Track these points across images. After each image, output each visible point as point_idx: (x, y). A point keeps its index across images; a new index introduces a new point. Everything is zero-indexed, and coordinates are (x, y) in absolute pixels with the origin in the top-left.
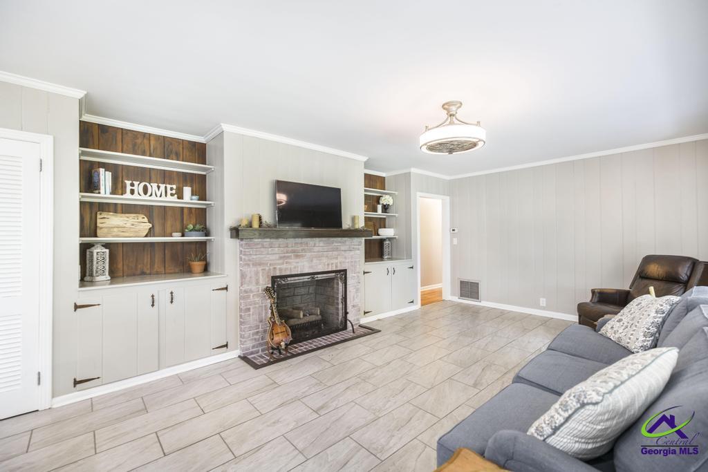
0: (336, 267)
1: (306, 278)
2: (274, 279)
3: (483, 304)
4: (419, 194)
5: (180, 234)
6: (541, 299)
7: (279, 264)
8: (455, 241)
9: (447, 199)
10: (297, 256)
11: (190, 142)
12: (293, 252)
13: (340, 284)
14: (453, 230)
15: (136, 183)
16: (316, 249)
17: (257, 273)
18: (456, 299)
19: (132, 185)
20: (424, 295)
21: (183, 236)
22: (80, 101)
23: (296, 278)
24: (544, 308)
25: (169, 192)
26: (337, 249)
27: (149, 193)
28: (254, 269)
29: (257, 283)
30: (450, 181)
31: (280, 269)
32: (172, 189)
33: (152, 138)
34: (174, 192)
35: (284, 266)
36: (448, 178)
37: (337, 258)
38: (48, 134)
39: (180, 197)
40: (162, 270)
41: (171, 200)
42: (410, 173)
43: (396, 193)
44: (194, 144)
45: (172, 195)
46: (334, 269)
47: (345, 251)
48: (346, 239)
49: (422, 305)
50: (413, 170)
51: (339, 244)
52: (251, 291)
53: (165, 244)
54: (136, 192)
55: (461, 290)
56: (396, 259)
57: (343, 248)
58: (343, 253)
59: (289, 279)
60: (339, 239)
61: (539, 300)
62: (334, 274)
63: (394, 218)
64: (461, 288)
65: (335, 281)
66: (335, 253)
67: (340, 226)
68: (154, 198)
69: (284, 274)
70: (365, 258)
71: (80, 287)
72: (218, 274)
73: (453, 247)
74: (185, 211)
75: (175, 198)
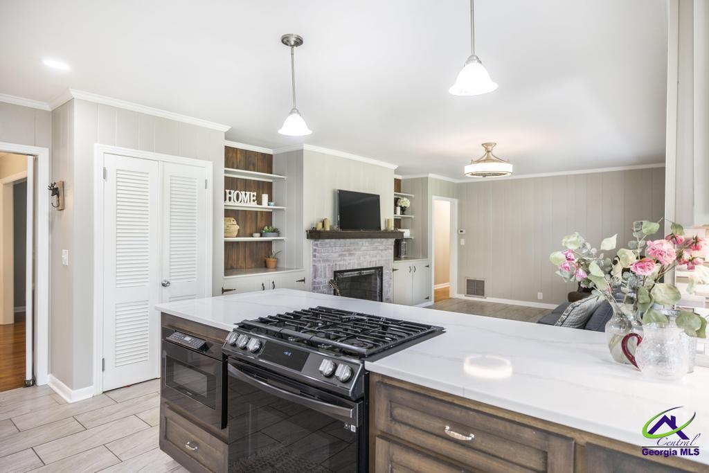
0: (376, 264)
1: (355, 274)
2: (336, 273)
3: (489, 300)
4: (434, 197)
5: (259, 235)
6: (539, 293)
7: (339, 261)
8: (463, 242)
9: (456, 201)
10: (350, 254)
11: (262, 154)
12: (349, 250)
13: (378, 279)
14: (461, 231)
15: (232, 191)
16: (363, 248)
17: (325, 268)
18: (463, 297)
19: (230, 193)
20: (436, 292)
21: (261, 236)
22: (226, 133)
23: (349, 273)
24: (541, 301)
25: (252, 198)
26: (376, 249)
27: (240, 201)
28: (323, 264)
29: (325, 277)
30: (458, 184)
31: (340, 265)
32: (254, 196)
33: (238, 152)
34: (255, 198)
35: (342, 263)
36: (457, 181)
37: (376, 256)
38: (209, 160)
39: (260, 202)
40: (243, 265)
41: (252, 206)
42: (427, 178)
43: (413, 196)
44: (264, 155)
45: (254, 201)
46: (374, 266)
47: (382, 250)
48: (383, 240)
49: (435, 302)
50: (431, 176)
51: (378, 244)
52: (321, 283)
53: (245, 243)
54: (232, 199)
55: (467, 288)
56: (411, 259)
57: (381, 248)
58: (380, 252)
59: (345, 273)
60: (379, 240)
61: (537, 295)
62: (373, 271)
63: (410, 220)
64: (467, 286)
65: (373, 277)
66: (375, 252)
67: (380, 228)
68: (242, 204)
69: (342, 269)
70: (394, 257)
71: (225, 275)
72: (293, 269)
73: (460, 248)
74: (259, 214)
75: (254, 204)
